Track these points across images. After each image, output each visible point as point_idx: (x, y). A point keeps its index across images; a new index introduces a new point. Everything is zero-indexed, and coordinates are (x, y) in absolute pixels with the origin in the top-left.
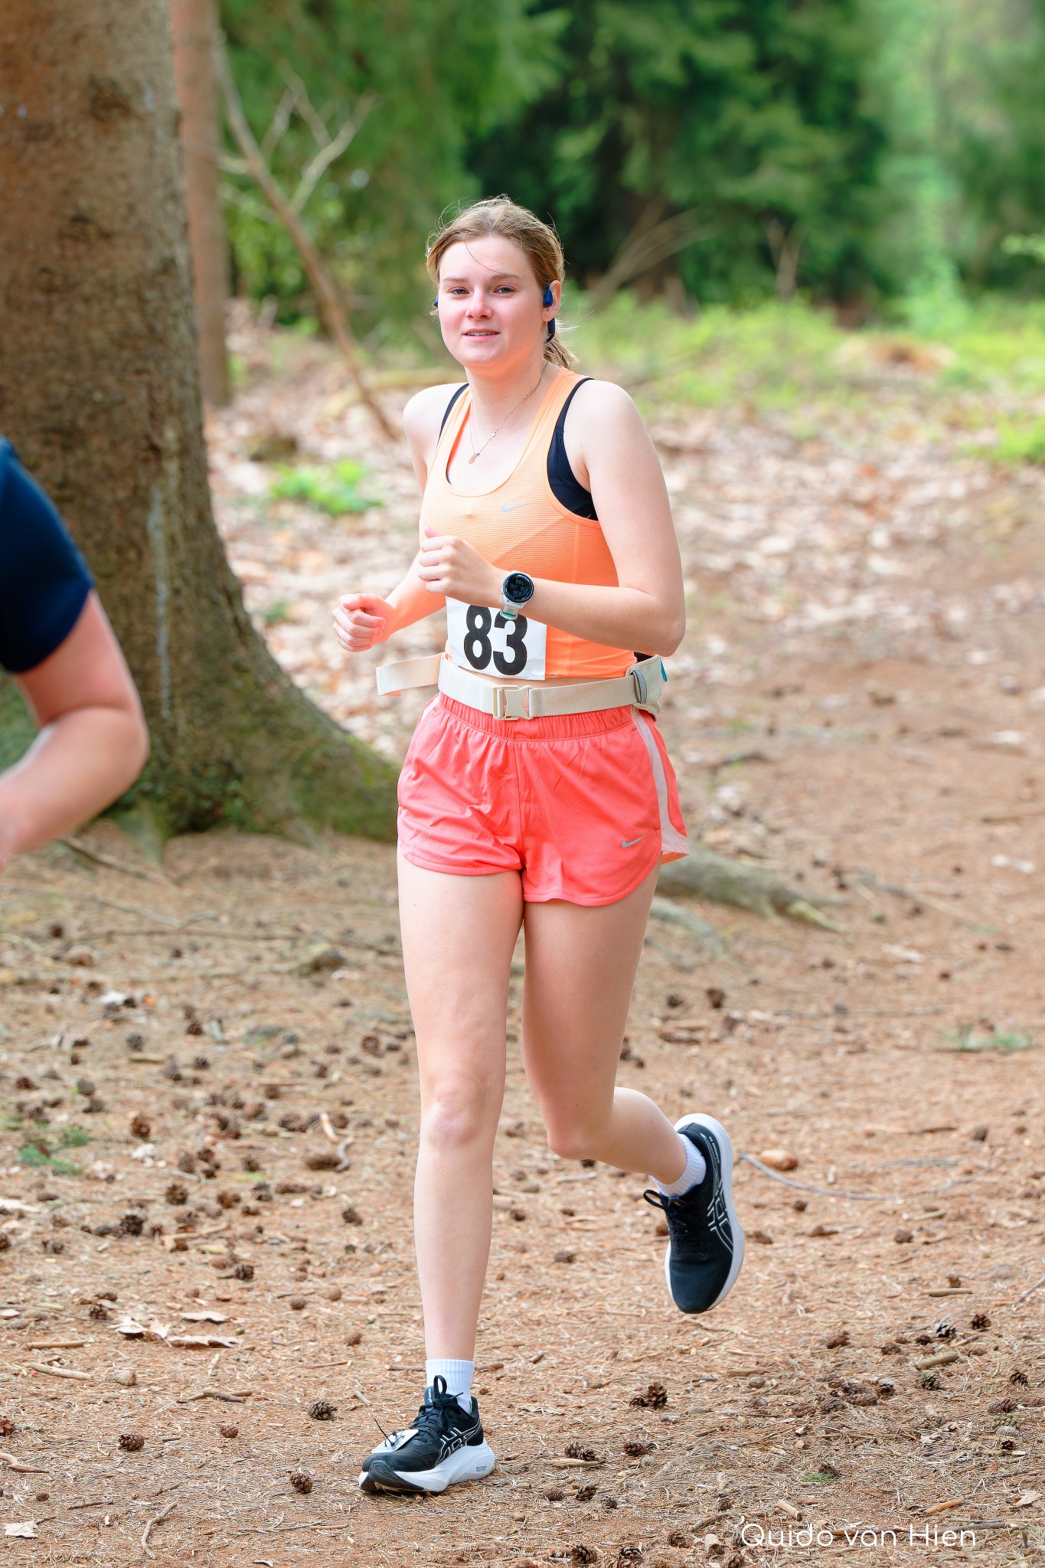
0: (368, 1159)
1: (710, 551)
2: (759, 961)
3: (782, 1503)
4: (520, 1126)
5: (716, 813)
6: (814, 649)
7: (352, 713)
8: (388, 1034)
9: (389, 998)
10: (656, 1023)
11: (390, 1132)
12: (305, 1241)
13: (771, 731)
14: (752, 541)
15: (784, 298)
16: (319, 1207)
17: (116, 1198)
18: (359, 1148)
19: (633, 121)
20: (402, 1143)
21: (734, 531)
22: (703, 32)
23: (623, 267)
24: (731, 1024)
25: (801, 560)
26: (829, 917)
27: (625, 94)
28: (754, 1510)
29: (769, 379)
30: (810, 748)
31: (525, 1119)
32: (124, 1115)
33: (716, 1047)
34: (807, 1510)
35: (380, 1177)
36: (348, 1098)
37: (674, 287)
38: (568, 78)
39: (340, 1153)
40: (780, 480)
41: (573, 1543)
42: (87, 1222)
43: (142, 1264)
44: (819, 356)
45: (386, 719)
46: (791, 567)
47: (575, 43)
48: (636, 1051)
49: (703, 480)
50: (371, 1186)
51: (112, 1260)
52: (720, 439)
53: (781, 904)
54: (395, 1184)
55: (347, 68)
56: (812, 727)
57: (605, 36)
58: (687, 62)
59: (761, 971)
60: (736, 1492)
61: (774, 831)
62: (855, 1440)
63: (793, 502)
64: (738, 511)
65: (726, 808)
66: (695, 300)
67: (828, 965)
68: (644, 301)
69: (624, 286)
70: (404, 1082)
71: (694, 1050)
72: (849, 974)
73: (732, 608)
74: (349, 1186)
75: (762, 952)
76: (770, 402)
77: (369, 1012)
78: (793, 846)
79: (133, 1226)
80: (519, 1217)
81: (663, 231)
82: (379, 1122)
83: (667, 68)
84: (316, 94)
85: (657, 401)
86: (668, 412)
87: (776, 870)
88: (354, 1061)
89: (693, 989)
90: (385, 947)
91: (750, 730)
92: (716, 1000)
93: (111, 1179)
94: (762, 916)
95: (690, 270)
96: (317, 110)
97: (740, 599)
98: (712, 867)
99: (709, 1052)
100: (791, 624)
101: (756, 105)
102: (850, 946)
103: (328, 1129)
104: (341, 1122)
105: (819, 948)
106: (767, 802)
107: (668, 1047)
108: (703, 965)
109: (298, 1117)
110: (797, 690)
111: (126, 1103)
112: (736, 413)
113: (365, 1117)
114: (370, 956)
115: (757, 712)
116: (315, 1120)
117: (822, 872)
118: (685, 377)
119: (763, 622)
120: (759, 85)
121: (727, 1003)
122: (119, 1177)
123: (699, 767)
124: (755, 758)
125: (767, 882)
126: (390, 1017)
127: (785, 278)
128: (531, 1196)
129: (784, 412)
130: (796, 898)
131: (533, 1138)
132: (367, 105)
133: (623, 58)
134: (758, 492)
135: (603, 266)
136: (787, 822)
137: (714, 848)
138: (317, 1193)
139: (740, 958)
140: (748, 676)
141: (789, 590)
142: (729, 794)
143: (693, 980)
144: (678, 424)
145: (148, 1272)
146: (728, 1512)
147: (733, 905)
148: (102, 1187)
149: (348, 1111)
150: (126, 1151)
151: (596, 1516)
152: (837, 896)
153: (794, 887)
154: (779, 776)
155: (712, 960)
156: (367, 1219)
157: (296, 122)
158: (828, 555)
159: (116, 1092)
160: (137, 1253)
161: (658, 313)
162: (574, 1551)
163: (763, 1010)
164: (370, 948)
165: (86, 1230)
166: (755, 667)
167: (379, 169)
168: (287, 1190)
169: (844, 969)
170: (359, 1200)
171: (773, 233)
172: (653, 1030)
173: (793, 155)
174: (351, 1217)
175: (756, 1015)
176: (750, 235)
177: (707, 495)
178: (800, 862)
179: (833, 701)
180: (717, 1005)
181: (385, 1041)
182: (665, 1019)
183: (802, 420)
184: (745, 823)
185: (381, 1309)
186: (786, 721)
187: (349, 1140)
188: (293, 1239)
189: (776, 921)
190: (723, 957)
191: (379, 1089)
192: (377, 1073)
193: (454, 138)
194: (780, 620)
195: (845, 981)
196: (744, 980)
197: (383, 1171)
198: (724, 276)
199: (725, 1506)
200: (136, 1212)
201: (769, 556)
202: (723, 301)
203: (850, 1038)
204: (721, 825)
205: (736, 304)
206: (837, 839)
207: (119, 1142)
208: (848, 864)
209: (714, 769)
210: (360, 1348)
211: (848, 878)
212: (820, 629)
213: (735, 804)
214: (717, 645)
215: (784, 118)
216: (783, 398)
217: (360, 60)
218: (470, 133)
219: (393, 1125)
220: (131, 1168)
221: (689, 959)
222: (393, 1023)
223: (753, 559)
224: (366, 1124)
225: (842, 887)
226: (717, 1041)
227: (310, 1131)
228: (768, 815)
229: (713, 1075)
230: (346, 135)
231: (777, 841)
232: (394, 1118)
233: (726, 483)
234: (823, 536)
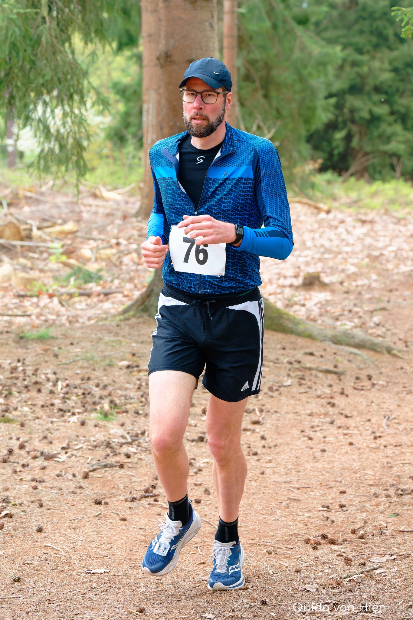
0: (269, 421)
1: (373, 250)
2: (382, 367)
3: (382, 522)
4: (312, 413)
5: (372, 324)
6: (402, 278)
7: (270, 294)
8: (275, 386)
9: (277, 376)
10: (352, 384)
11: (275, 414)
12: (250, 444)
13: (389, 301)
14: (385, 247)
15: (398, 179)
16: (254, 435)
17: (197, 431)
18: (266, 418)
19: (354, 129)
20: (279, 417)
21: (380, 245)
22: (375, 104)
23: (352, 170)
24: (373, 385)
25: (399, 253)
26: (403, 355)
27: (353, 121)
28: (374, 524)
29: (392, 202)
30: (399, 306)
31: (314, 411)
32: (200, 408)
33: (369, 391)
34: (389, 525)
35: (272, 427)
36: (264, 404)
37: (366, 175)
38: (337, 117)
39: (261, 419)
40: (394, 230)
41: (321, 533)
42: (188, 438)
43: (203, 450)
44: (407, 195)
45: (280, 296)
46: (396, 255)
47: (339, 106)
48: (346, 392)
49: (372, 230)
50: (269, 429)
51: (195, 449)
52: (377, 218)
53: (389, 351)
54: (276, 429)
55: (274, 113)
56: (400, 301)
57: (348, 105)
58: (371, 112)
59: (383, 370)
60: (369, 519)
61: (388, 330)
62: (404, 504)
63: (397, 236)
64: (382, 239)
65: (375, 323)
66: (372, 179)
67: (402, 368)
68: (358, 179)
69: (352, 175)
70: (280, 400)
71: (363, 392)
72: (408, 371)
73: (379, 266)
74: (263, 429)
75: (383, 364)
76: (392, 208)
77: (271, 379)
78: (394, 334)
79: (201, 439)
80: (310, 439)
81: (364, 159)
82: (272, 411)
83: (365, 115)
84: (265, 120)
85: (360, 207)
86: (363, 211)
87: (388, 341)
88: (266, 394)
89: (363, 375)
90: (276, 361)
91: (382, 301)
92: (370, 378)
93: (196, 426)
94: (384, 354)
95: (371, 170)
96: (265, 124)
97: (381, 264)
98: (370, 340)
99: (367, 393)
100: (395, 271)
101: (390, 124)
102: (408, 363)
103: (258, 413)
104: (261, 411)
105: (400, 363)
106: (386, 321)
107: (355, 391)
108: (366, 368)
109: (249, 409)
110: (396, 290)
111: (201, 404)
112: (382, 211)
113: (268, 410)
114: (271, 364)
115: (385, 296)
116: (254, 410)
117: (401, 342)
118: (368, 201)
119: (387, 270)
120: (391, 119)
121: (373, 379)
122: (198, 425)
123: (368, 311)
124: (384, 309)
125: (385, 344)
126: (277, 381)
127: (398, 174)
128: (314, 433)
129: (396, 211)
130: (393, 349)
131: (315, 416)
132: (279, 123)
133: (352, 111)
134: (387, 234)
135: (347, 169)
136: (392, 327)
137: (371, 334)
138: (254, 431)
139: (377, 366)
140: (383, 286)
141: (395, 261)
142: (376, 319)
143: (363, 372)
144: (366, 214)
145: (204, 452)
146: (366, 524)
147: (375, 351)
148: (193, 428)
149: (263, 408)
150: (200, 418)
151: (329, 525)
152: (405, 349)
153: (393, 346)
154: (390, 314)
155: (369, 366)
156: (267, 439)
157: (259, 128)
158: (406, 251)
159: (198, 401)
160: (202, 447)
161: (362, 182)
162: (322, 535)
163: (383, 381)
164: (271, 361)
165: (188, 440)
166: (385, 283)
167: (282, 141)
168: (245, 430)
169: (406, 370)
170: (266, 433)
171: (395, 160)
172: (351, 386)
173: (400, 138)
174: (263, 438)
175: (381, 382)
176: (388, 161)
177: (373, 234)
178: (395, 339)
179: (406, 293)
180: (370, 379)
181: (275, 388)
182: (355, 383)
183: (400, 214)
184: (380, 327)
185: (270, 464)
186: (393, 299)
187: (263, 416)
188: (247, 444)
189: (387, 355)
190: (372, 366)
191: (273, 401)
192: (272, 397)
193: (304, 133)
194: (393, 270)
195: (406, 373)
196: (378, 372)
197: (273, 425)
198: (380, 172)
199: (365, 523)
200: (202, 435)
201: (390, 252)
202: (380, 180)
203: (407, 389)
204: (373, 328)
205: (384, 180)
206: (406, 333)
207: (198, 415)
208: (409, 340)
209: (372, 312)
210: (264, 476)
211: (409, 344)
212: (404, 273)
213: (377, 322)
214: (374, 277)
215: (398, 128)
216: (396, 207)
217: (278, 111)
218: (308, 131)
219: (276, 412)
220: (201, 423)
221: (362, 366)
222: (277, 383)
223: (385, 252)
224: (268, 412)
225: (407, 346)
226: (369, 390)
227: (252, 413)
228: (387, 325)
229: (368, 399)
230: (273, 131)
231: (389, 333)
232: (276, 410)
233: (378, 231)
234: (406, 246)
